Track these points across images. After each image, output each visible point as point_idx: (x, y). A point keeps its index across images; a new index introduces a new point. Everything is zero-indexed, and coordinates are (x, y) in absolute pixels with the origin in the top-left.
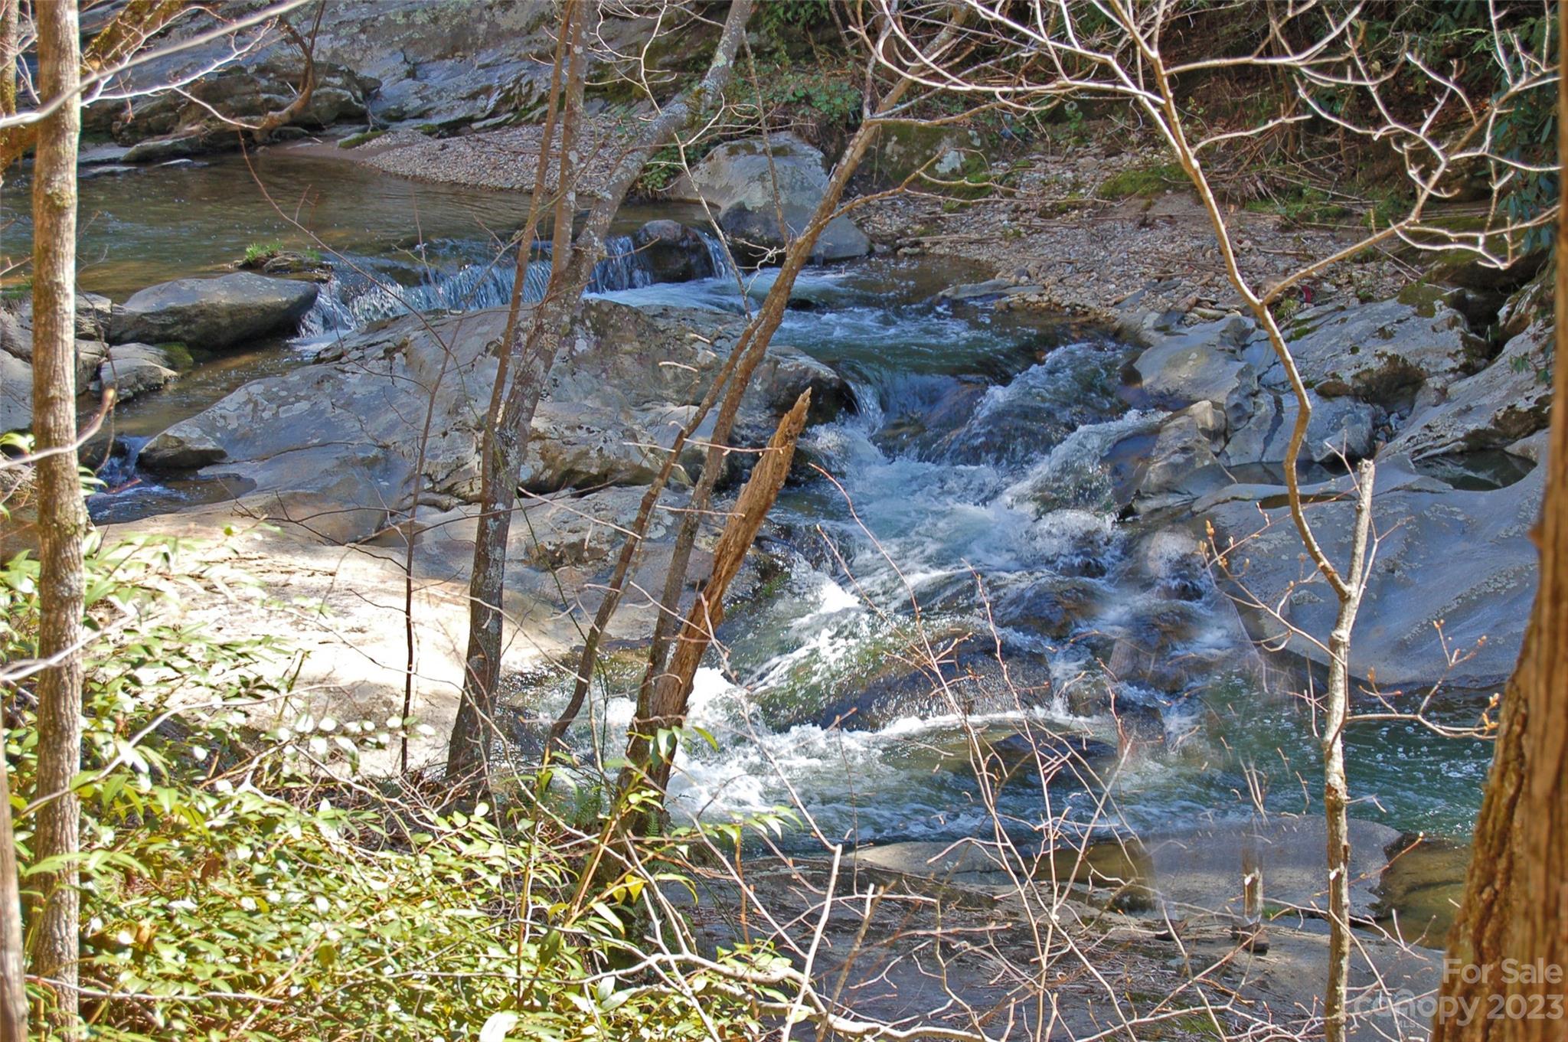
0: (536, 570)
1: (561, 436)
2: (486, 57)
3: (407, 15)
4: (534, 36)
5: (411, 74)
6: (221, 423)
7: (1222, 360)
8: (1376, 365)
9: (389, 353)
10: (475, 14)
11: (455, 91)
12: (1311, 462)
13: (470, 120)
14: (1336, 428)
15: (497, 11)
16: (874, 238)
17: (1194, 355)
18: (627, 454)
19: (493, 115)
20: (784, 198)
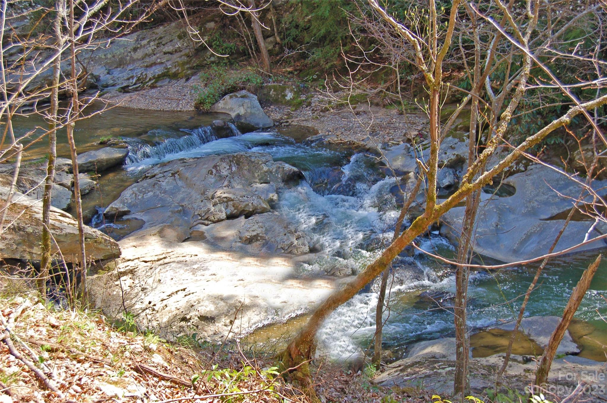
0: (245, 244)
1: (239, 200)
2: (131, 67)
3: (105, 55)
4: (144, 60)
5: (108, 73)
6: (126, 201)
7: (409, 159)
8: (453, 158)
9: (173, 175)
10: (126, 54)
11: (123, 78)
13: (128, 86)
14: (445, 177)
15: (132, 53)
16: (275, 121)
17: (400, 157)
18: (260, 204)
19: (135, 84)
20: (249, 111)
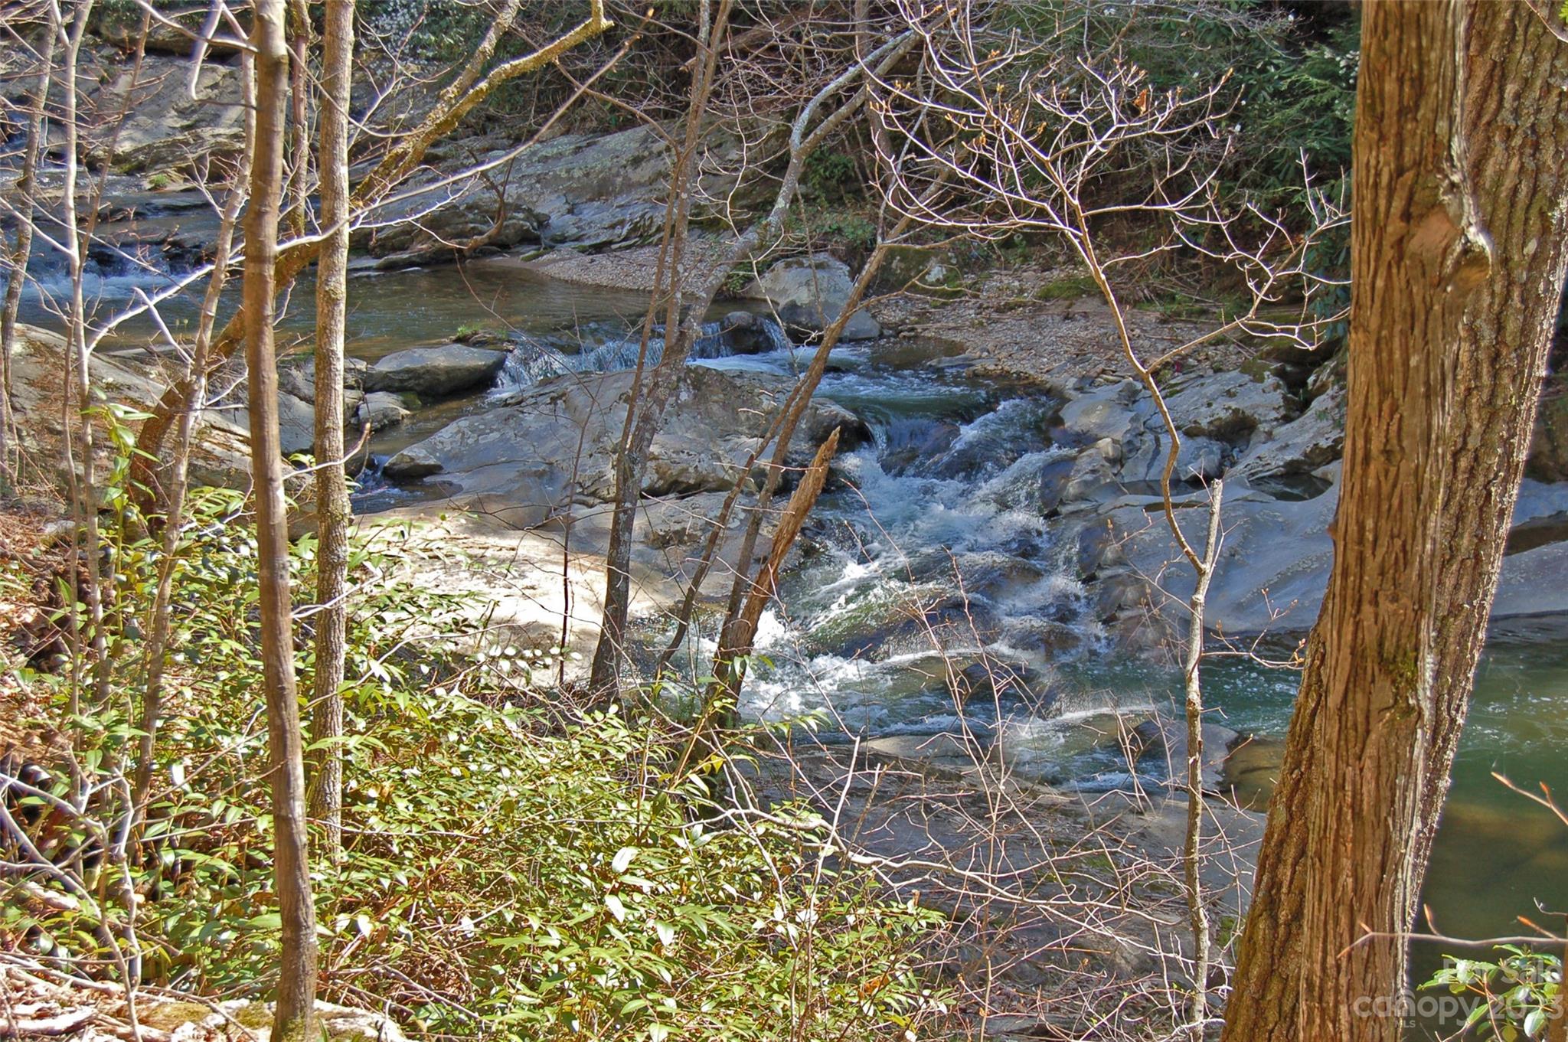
0: (652, 548)
1: (670, 458)
2: (622, 200)
3: (568, 171)
4: (654, 186)
5: (571, 211)
6: (440, 446)
7: (1119, 411)
8: (1223, 415)
9: (554, 400)
10: (614, 171)
11: (601, 223)
12: (1179, 480)
13: (611, 243)
14: (1197, 457)
15: (629, 169)
16: (884, 325)
17: (1100, 407)
18: (714, 470)
19: (625, 239)
20: (822, 297)
